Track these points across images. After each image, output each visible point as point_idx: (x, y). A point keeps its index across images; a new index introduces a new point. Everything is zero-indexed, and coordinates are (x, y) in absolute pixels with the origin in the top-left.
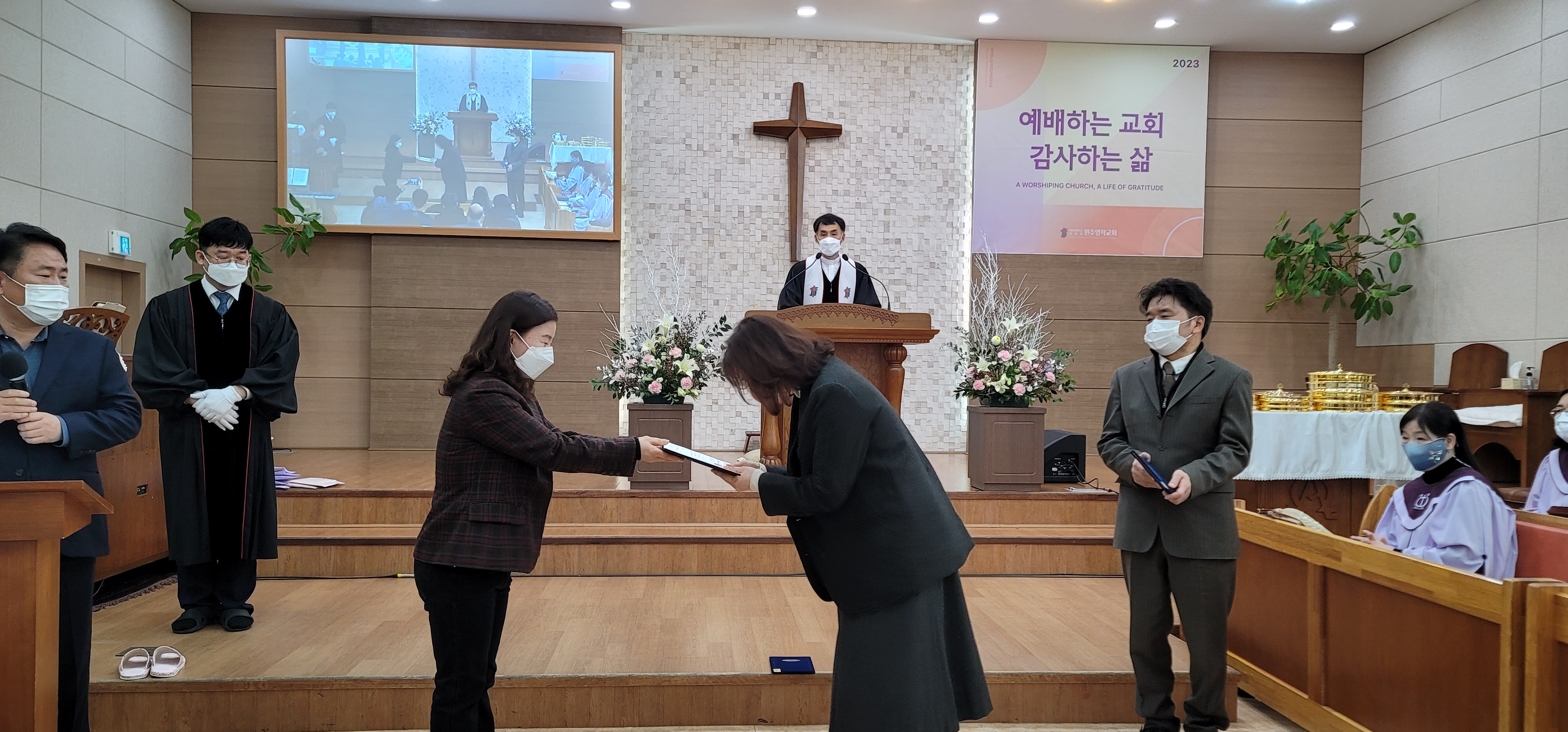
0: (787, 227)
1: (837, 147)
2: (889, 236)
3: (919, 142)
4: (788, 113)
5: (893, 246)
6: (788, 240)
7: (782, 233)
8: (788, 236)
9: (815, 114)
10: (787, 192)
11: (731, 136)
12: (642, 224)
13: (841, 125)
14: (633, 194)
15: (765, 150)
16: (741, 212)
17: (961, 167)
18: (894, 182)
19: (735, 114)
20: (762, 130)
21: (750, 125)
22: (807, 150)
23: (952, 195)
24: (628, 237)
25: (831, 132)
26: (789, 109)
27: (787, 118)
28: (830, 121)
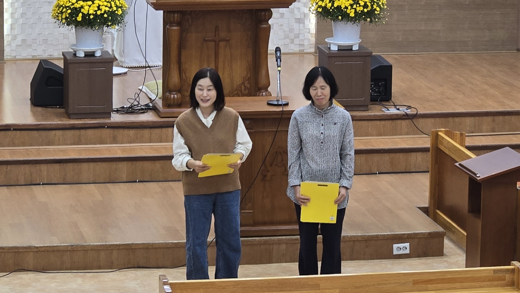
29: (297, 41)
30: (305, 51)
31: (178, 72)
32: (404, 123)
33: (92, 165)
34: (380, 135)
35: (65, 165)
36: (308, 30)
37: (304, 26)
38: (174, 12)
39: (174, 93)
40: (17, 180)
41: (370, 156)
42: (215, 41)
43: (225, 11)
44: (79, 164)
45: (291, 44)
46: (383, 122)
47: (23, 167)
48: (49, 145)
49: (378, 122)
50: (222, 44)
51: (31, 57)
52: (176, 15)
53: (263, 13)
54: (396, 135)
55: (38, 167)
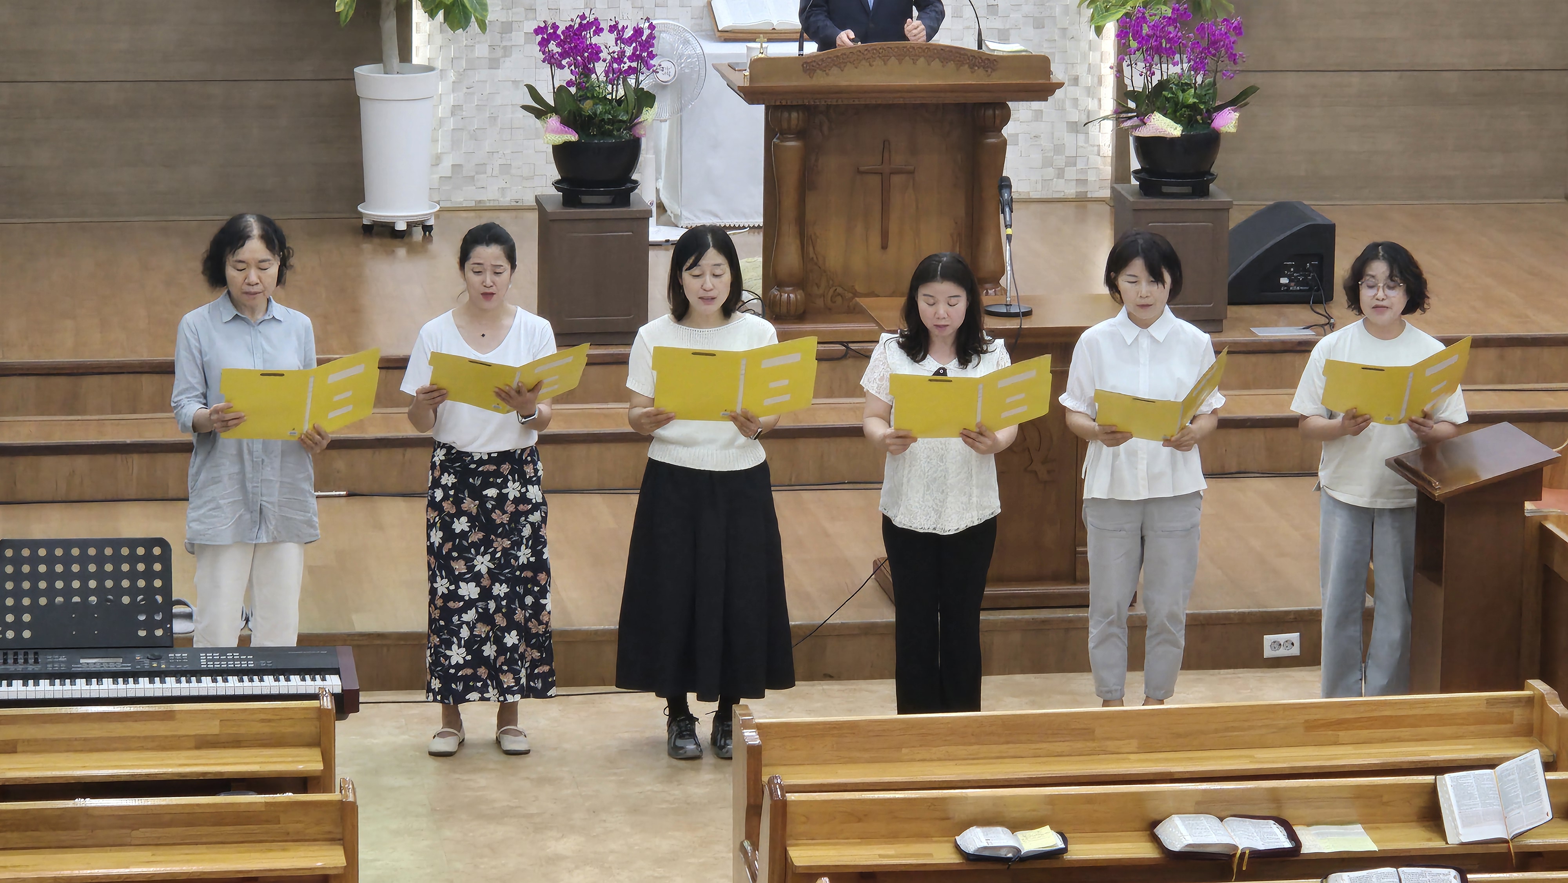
29: (1071, 173)
30: (1089, 196)
31: (798, 242)
36: (1096, 148)
37: (1087, 140)
38: (789, 108)
39: (791, 289)
42: (881, 174)
43: (904, 107)
45: (1058, 178)
50: (896, 180)
51: (473, 204)
52: (794, 115)
53: (990, 112)
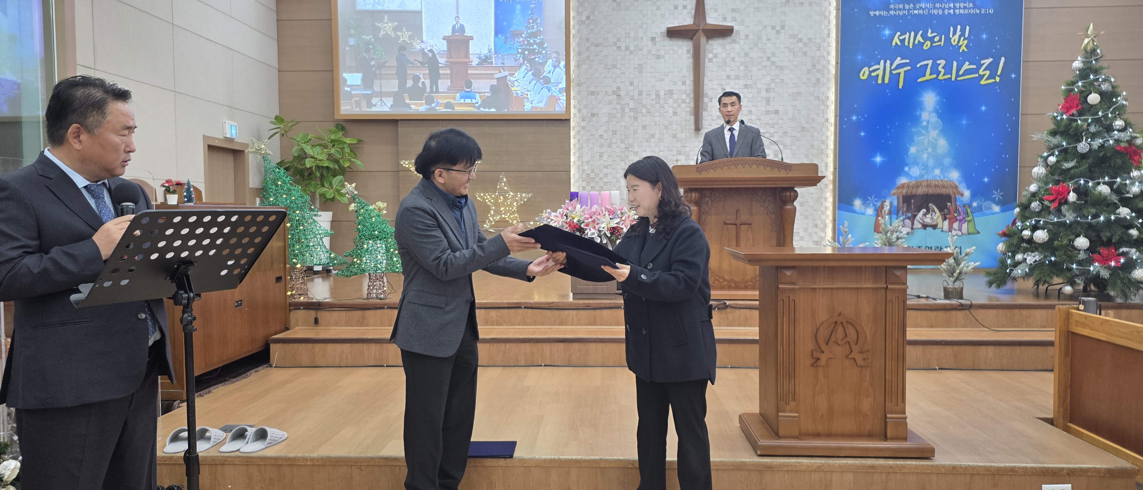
0: (692, 105)
1: (729, 43)
2: (770, 108)
3: (793, 36)
4: (692, 20)
5: (772, 116)
6: (693, 114)
7: (688, 109)
8: (692, 111)
9: (712, 19)
10: (692, 78)
11: (650, 39)
12: (585, 107)
13: (733, 27)
14: (579, 85)
15: (675, 48)
16: (658, 96)
17: (825, 54)
18: (773, 67)
19: (653, 22)
20: (673, 33)
21: (664, 29)
22: (707, 46)
23: (819, 76)
24: (576, 117)
25: (725, 32)
26: (693, 16)
27: (692, 23)
28: (724, 24)
32: (960, 314)
33: (600, 345)
34: (931, 326)
35: (570, 344)
38: (691, 191)
40: (517, 360)
41: (928, 348)
42: (736, 225)
43: (747, 189)
44: (585, 344)
46: (935, 313)
47: (523, 346)
48: (562, 325)
49: (929, 313)
50: (743, 227)
52: (694, 194)
53: (788, 194)
54: (950, 327)
55: (540, 345)
